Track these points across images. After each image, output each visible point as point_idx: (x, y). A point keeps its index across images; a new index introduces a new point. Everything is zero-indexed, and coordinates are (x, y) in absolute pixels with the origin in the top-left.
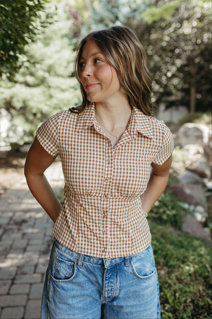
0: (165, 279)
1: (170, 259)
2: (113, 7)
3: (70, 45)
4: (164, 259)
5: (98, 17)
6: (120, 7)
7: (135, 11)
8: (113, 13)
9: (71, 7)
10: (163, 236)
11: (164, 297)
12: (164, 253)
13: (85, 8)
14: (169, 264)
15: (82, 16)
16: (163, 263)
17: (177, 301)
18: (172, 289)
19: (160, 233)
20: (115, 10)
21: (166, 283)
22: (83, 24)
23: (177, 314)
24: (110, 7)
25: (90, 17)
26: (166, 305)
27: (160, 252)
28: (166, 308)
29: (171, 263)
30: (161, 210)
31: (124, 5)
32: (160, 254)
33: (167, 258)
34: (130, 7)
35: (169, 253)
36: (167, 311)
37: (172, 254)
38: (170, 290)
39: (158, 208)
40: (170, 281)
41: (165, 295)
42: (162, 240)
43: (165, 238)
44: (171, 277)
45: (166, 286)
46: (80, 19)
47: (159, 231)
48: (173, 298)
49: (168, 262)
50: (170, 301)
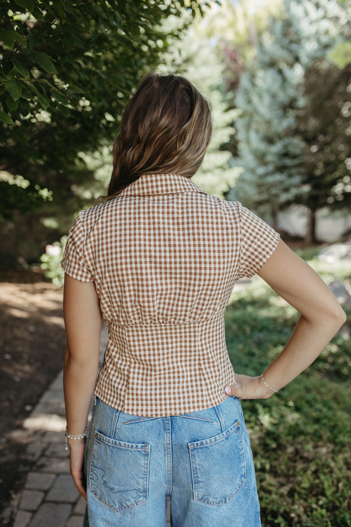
0: (326, 460)
1: (340, 432)
2: (291, 42)
3: (223, 101)
4: (331, 432)
5: (267, 59)
6: (303, 41)
7: (326, 47)
8: (291, 51)
9: (227, 43)
10: (335, 399)
11: (321, 486)
12: (332, 423)
13: (249, 43)
14: (338, 440)
15: (244, 57)
16: (328, 438)
17: (339, 494)
18: (334, 476)
19: (331, 395)
20: (294, 47)
21: (328, 466)
22: (243, 69)
23: (337, 513)
24: (286, 41)
25: (255, 58)
26: (320, 497)
27: (325, 421)
28: (321, 503)
29: (342, 438)
30: (341, 360)
31: (308, 38)
32: (324, 425)
33: (336, 432)
34: (318, 41)
35: (339, 423)
36: (322, 507)
37: (345, 427)
38: (331, 477)
39: (335, 356)
40: (332, 464)
41: (322, 483)
42: (334, 405)
43: (338, 403)
44: (337, 459)
45: (326, 470)
46: (240, 61)
47: (330, 391)
48: (334, 489)
49: (335, 437)
50: (329, 493)
